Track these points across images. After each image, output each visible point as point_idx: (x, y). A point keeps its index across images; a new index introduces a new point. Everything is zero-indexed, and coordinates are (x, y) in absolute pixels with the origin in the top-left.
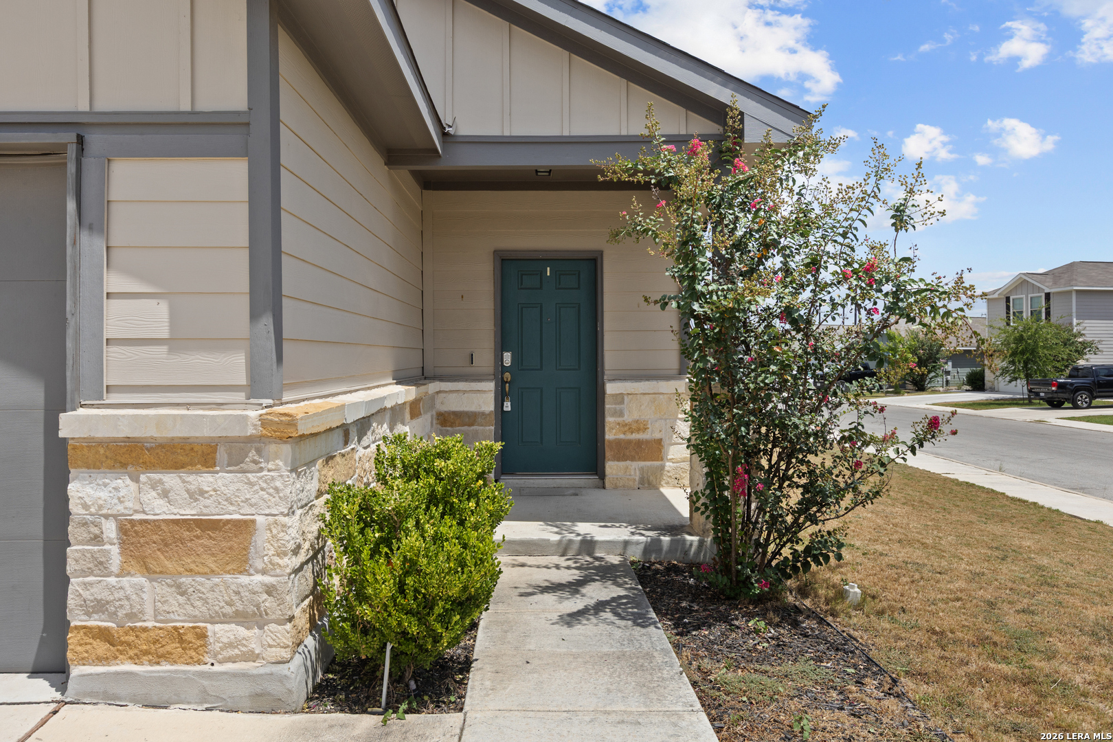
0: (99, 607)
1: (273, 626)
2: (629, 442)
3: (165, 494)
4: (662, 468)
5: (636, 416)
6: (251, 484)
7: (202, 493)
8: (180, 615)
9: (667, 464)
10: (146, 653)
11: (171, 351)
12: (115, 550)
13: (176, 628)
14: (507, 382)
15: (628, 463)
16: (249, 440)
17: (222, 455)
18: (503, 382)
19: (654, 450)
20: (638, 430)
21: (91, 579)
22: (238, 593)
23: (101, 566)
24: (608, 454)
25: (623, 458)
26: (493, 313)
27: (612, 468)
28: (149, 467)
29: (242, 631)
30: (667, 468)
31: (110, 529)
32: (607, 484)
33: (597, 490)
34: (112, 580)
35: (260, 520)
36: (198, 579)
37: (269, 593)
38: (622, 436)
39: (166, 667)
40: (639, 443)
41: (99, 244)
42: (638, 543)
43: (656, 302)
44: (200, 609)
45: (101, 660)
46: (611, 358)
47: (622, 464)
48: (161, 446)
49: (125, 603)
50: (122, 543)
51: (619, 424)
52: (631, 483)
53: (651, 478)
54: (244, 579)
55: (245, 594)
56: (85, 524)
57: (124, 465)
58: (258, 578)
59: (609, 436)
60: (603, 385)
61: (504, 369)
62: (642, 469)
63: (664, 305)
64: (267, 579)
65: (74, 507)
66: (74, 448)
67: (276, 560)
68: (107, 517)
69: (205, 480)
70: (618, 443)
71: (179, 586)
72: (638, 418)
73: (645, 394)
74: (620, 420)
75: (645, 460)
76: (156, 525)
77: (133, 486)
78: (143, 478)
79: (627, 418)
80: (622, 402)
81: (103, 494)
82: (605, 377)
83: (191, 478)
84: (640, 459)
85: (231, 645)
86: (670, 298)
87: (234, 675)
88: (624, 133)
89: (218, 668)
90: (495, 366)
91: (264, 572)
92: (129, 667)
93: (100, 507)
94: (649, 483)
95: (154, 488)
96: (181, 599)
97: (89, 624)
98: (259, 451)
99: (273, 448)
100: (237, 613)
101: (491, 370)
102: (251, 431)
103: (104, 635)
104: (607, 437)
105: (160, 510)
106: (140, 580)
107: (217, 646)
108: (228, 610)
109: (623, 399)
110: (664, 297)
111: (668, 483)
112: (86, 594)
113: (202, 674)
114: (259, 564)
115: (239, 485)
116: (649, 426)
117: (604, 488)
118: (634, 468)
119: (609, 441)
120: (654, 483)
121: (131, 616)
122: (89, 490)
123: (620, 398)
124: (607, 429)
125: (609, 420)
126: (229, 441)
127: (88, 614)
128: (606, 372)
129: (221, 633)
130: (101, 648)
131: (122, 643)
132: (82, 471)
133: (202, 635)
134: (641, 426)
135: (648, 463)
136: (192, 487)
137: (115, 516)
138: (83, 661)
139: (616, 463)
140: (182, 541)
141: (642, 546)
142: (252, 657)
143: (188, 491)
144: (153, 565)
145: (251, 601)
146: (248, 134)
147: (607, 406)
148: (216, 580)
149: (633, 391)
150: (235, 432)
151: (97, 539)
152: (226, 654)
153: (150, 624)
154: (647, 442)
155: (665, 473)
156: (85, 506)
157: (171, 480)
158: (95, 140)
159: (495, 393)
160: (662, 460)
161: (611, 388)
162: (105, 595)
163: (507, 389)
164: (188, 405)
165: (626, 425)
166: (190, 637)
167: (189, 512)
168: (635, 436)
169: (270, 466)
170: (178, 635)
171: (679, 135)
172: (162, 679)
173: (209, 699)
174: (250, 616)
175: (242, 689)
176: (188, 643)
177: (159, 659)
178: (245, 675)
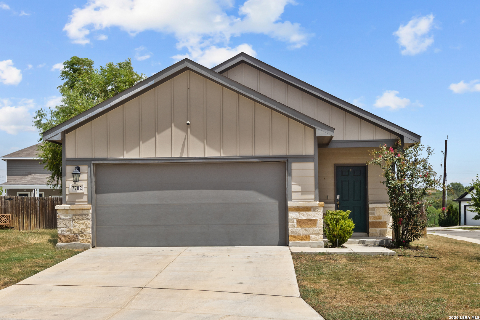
0: (294, 232)
1: (320, 235)
2: (376, 222)
3: (303, 215)
4: (386, 230)
5: (378, 214)
6: (317, 214)
7: (309, 215)
8: (306, 233)
9: (388, 229)
10: (301, 239)
11: (302, 194)
12: (296, 224)
13: (305, 236)
14: (338, 204)
15: (376, 228)
16: (316, 207)
17: (312, 209)
18: (337, 205)
19: (383, 224)
20: (379, 219)
21: (292, 228)
22: (315, 230)
23: (294, 226)
24: (370, 226)
25: (375, 227)
26: (334, 184)
27: (371, 230)
28: (301, 211)
29: (315, 236)
30: (388, 230)
31: (295, 221)
32: (369, 235)
33: (366, 237)
34: (296, 228)
35: (318, 219)
36: (309, 228)
37: (320, 230)
38: (374, 221)
39: (304, 241)
40: (379, 223)
41: (290, 177)
42: (378, 241)
43: (382, 183)
44: (309, 233)
45: (294, 241)
46: (370, 197)
47: (374, 229)
48: (303, 208)
49: (298, 232)
50: (297, 223)
51: (373, 217)
52: (377, 235)
53: (383, 233)
54: (316, 228)
55: (316, 230)
56: (291, 220)
57: (297, 211)
58: (318, 228)
59: (370, 220)
60: (368, 205)
61: (338, 200)
62: (380, 231)
63: (384, 183)
64: (319, 228)
65: (290, 217)
66: (289, 208)
67: (321, 225)
68: (294, 219)
69: (310, 213)
70: (373, 222)
71: (306, 229)
72: (379, 215)
73: (381, 208)
74: (373, 215)
75: (381, 228)
76: (302, 220)
77: (299, 214)
78: (300, 213)
79: (376, 215)
80: (374, 210)
81: (294, 215)
82: (369, 203)
83: (307, 213)
84: (380, 227)
85: (314, 238)
86: (385, 182)
87: (315, 243)
88: (374, 139)
89: (312, 242)
90: (335, 199)
91: (319, 227)
92: (298, 241)
93: (294, 217)
94: (382, 235)
95: (302, 214)
96: (306, 231)
97: (292, 235)
98: (318, 209)
99: (320, 208)
100: (315, 233)
101: (334, 201)
102: (317, 205)
103: (294, 237)
104: (369, 221)
105: (303, 218)
106: (300, 228)
107: (312, 239)
108: (313, 233)
109: (374, 209)
110: (384, 181)
111: (388, 235)
112: (292, 231)
113: (310, 243)
114: (318, 226)
115: (315, 214)
116: (382, 217)
117: (369, 236)
118: (378, 230)
119: (370, 222)
120: (384, 235)
121: (299, 234)
122: (292, 214)
123: (373, 209)
124: (369, 218)
125: (370, 215)
126: (313, 207)
127: (292, 234)
128: (369, 201)
129: (312, 236)
130: (294, 239)
131: (297, 238)
132: (291, 212)
133: (310, 237)
134: (380, 217)
135: (382, 229)
136: (308, 214)
137: (296, 219)
138: (291, 241)
139: (372, 229)
140: (306, 222)
141: (379, 242)
142: (317, 240)
143: (307, 215)
144: (302, 226)
145: (317, 231)
146: (314, 159)
147: (369, 211)
148: (311, 228)
149: (377, 207)
150: (315, 205)
151: (293, 222)
152: (313, 240)
153: (301, 235)
154: (382, 222)
155: (387, 232)
156: (291, 217)
157: (304, 213)
158: (289, 159)
159: (335, 208)
160: (386, 228)
161: (371, 206)
162: (295, 231)
163: (338, 207)
164: (305, 202)
165: (375, 217)
166: (308, 237)
167: (307, 218)
168: (378, 220)
169: (320, 211)
170: (306, 237)
171: (388, 140)
172: (304, 243)
173: (311, 246)
174: (317, 234)
175: (316, 245)
176: (307, 238)
177: (303, 240)
178: (316, 243)
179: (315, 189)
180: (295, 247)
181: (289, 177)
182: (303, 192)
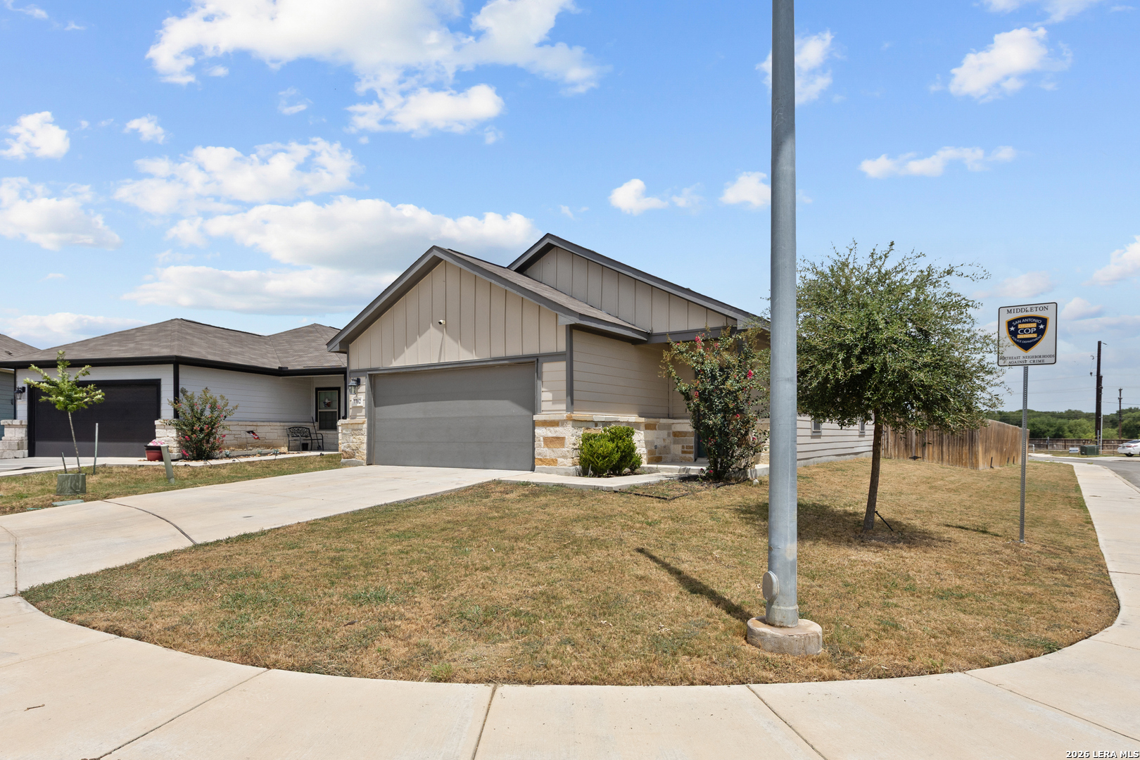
0: (540, 454)
1: (569, 459)
3: (551, 432)
6: (565, 430)
7: (557, 431)
8: (553, 456)
10: (547, 463)
11: (553, 404)
12: (542, 443)
13: (552, 459)
16: (565, 421)
17: (560, 424)
21: (539, 449)
22: (562, 452)
23: (540, 446)
28: (549, 426)
29: (563, 460)
31: (542, 439)
34: (542, 449)
35: (566, 437)
36: (556, 449)
37: (568, 452)
39: (551, 467)
44: (556, 455)
45: (540, 465)
48: (551, 422)
49: (544, 454)
50: (544, 442)
54: (563, 449)
56: (538, 438)
57: (544, 426)
58: (567, 450)
64: (570, 450)
65: (536, 434)
66: (536, 423)
67: (569, 445)
68: (541, 436)
69: (557, 429)
71: (553, 450)
76: (549, 438)
77: (546, 430)
78: (547, 428)
81: (541, 432)
85: (561, 462)
88: (706, 327)
89: (559, 467)
92: (545, 466)
93: (540, 434)
95: (549, 430)
96: (553, 453)
97: (538, 457)
98: (567, 423)
99: (569, 423)
100: (562, 456)
102: (565, 419)
103: (540, 460)
105: (550, 435)
106: (547, 449)
107: (559, 463)
112: (538, 452)
113: (557, 468)
114: (567, 447)
115: (563, 430)
121: (545, 456)
122: (538, 431)
126: (562, 421)
129: (560, 460)
130: (540, 462)
131: (544, 462)
132: (537, 427)
133: (557, 461)
136: (555, 430)
137: (543, 436)
138: (538, 465)
140: (553, 441)
142: (565, 465)
144: (549, 446)
145: (565, 453)
146: (566, 357)
148: (559, 449)
151: (539, 441)
153: (548, 458)
156: (538, 434)
157: (552, 429)
158: (540, 359)
162: (541, 452)
164: (555, 414)
167: (554, 435)
169: (568, 426)
172: (550, 469)
173: (558, 473)
174: (565, 457)
175: (563, 471)
176: (554, 462)
177: (550, 464)
178: (563, 469)
179: (567, 396)
180: (540, 474)
181: (538, 381)
182: (554, 401)
